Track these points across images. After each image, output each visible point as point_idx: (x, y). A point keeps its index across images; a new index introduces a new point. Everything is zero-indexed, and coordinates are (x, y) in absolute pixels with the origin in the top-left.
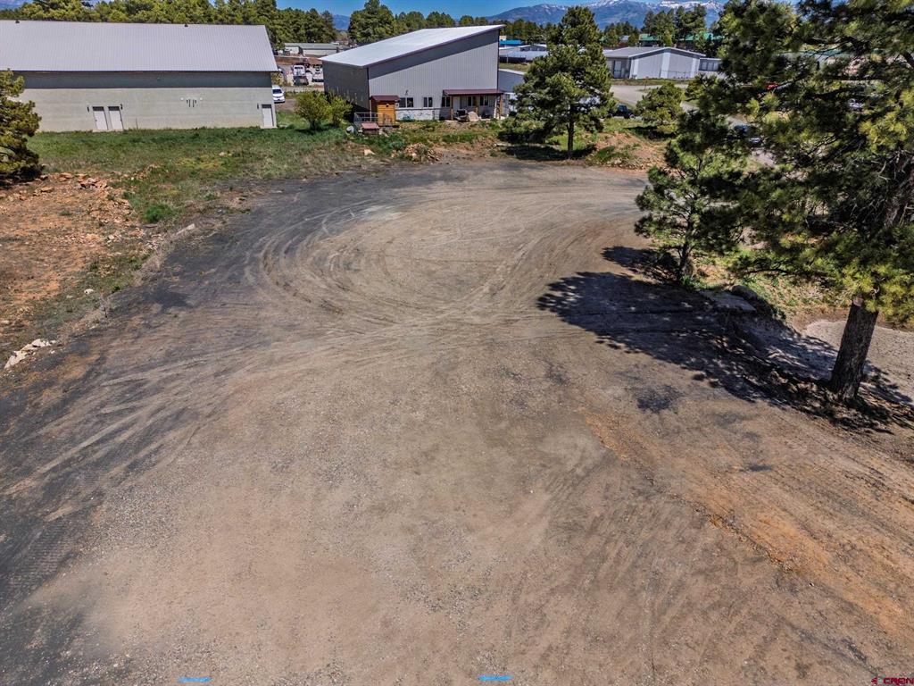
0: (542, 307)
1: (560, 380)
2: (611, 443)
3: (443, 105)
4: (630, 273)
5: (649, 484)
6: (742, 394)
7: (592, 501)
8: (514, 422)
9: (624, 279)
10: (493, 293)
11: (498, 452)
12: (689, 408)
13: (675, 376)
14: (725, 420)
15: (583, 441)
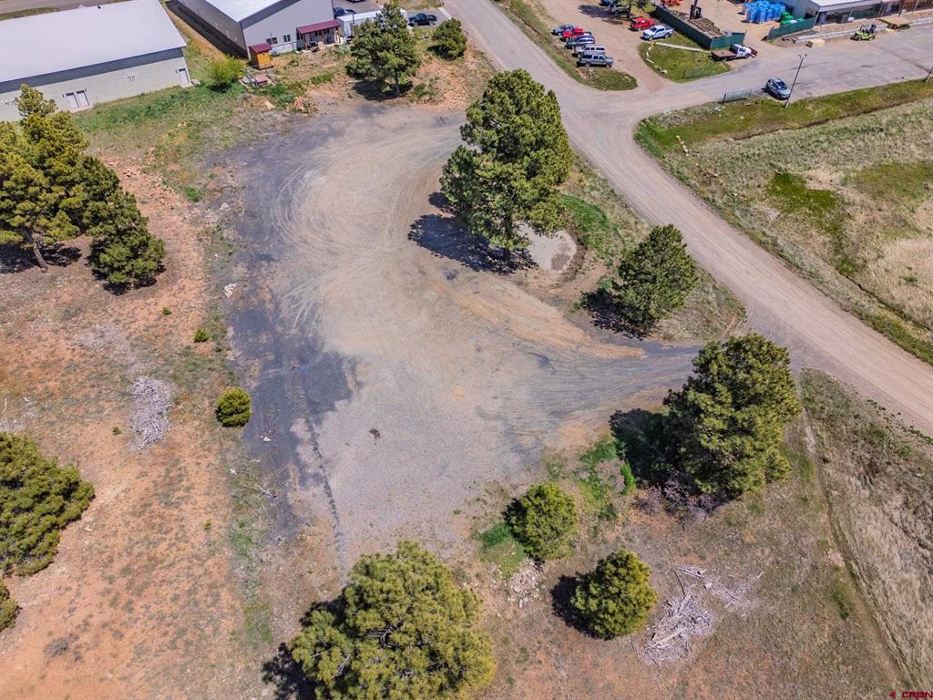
0: (410, 239)
1: (423, 273)
2: (440, 293)
3: (298, 38)
4: (441, 213)
5: (450, 302)
6: (476, 269)
7: (437, 309)
8: (413, 291)
9: (439, 216)
10: (390, 234)
11: (411, 301)
12: (461, 277)
13: (456, 265)
14: (470, 279)
15: (433, 293)
